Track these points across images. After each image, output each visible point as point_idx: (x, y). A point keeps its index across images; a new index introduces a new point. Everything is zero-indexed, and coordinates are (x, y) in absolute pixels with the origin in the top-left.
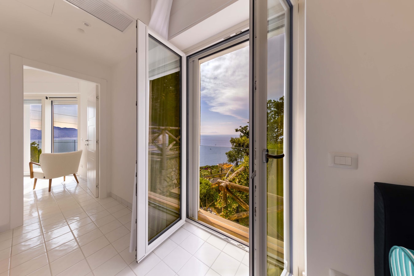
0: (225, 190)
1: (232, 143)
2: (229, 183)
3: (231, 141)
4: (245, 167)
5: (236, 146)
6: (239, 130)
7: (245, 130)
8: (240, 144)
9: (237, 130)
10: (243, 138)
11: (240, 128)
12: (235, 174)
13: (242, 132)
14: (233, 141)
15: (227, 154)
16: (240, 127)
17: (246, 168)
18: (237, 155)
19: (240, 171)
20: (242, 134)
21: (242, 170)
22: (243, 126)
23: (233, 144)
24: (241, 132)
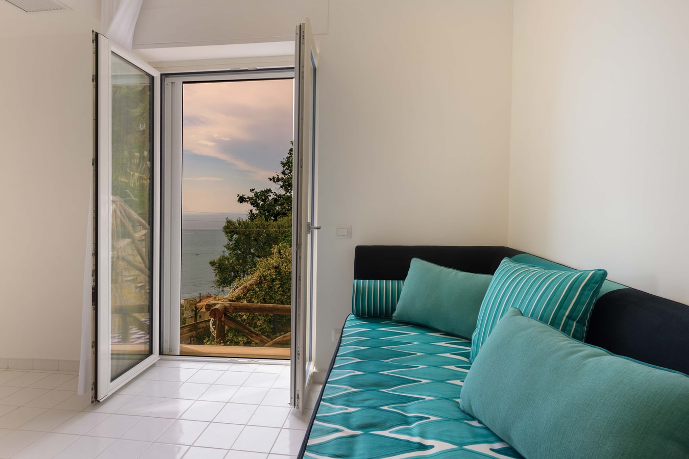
0: (222, 317)
1: (227, 233)
2: (229, 304)
3: (226, 228)
4: (260, 277)
5: (237, 241)
6: (248, 197)
7: (264, 200)
8: (248, 236)
9: (242, 199)
10: (257, 221)
11: (252, 195)
12: (241, 289)
13: (254, 204)
14: (230, 228)
15: (212, 264)
16: (252, 190)
17: (262, 279)
18: (241, 265)
19: (251, 285)
20: (255, 211)
21: (253, 283)
22: (258, 190)
23: (232, 236)
24: (252, 204)
